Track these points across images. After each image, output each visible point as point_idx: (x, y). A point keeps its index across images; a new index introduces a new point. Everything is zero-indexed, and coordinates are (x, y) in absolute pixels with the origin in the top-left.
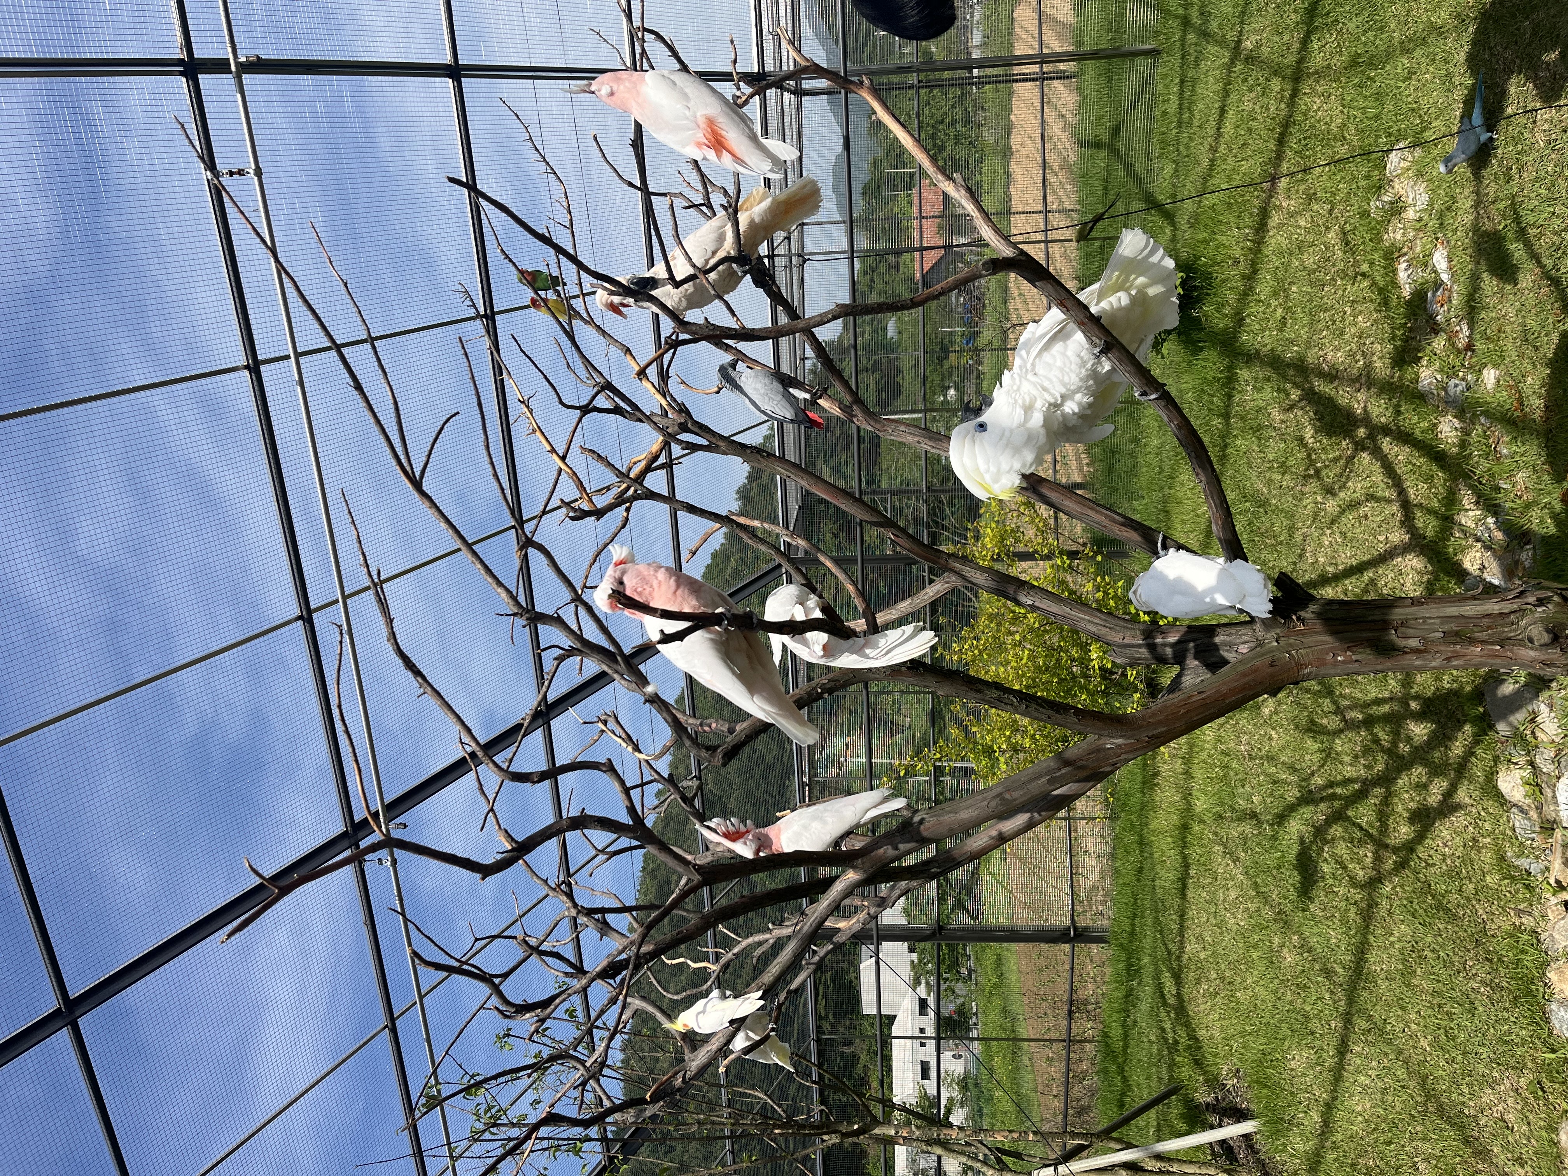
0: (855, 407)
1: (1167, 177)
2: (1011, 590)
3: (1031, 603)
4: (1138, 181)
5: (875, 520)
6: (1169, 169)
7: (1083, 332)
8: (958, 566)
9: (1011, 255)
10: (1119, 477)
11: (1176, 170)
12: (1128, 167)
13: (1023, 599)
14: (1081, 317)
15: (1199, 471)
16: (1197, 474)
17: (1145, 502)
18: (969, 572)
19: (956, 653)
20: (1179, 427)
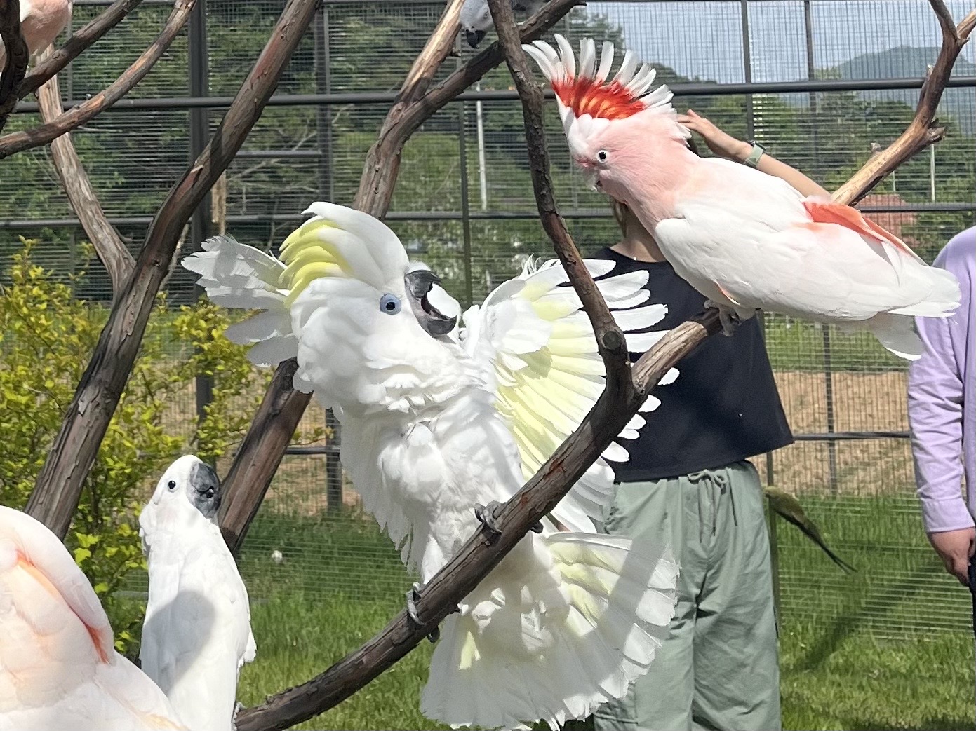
0: (418, 105)
1: (884, 658)
2: (103, 374)
3: (81, 409)
4: (880, 607)
5: (225, 140)
6: (899, 661)
7: (511, 501)
8: (145, 283)
9: (636, 380)
10: (350, 567)
11: (896, 674)
12: (909, 588)
13: (89, 394)
14: (535, 499)
15: (286, 700)
16: (281, 696)
17: (303, 613)
18: (136, 301)
19: (25, 274)
20: (357, 665)
